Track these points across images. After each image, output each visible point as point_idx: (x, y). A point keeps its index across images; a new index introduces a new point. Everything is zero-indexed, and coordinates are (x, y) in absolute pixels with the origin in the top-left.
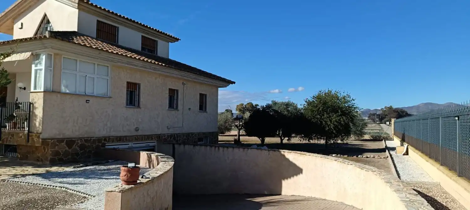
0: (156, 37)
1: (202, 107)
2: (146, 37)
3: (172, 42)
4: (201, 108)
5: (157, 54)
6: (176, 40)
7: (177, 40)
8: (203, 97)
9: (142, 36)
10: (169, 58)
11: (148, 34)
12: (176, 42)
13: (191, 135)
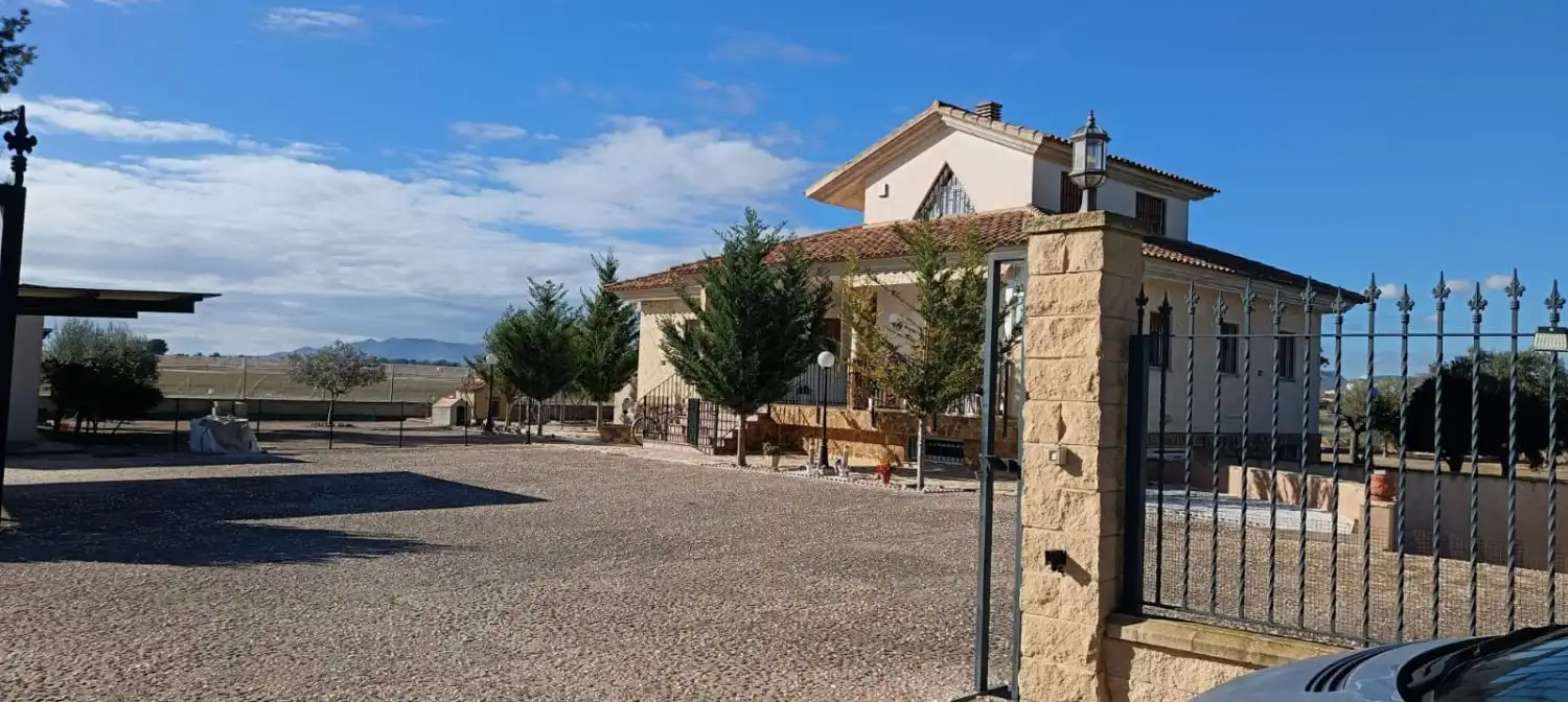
0: (1161, 191)
1: (1286, 369)
2: (1145, 195)
3: (1196, 199)
4: (1281, 370)
5: (1163, 233)
6: (1205, 193)
7: (1210, 192)
8: (1287, 346)
9: (1139, 195)
10: (1189, 240)
11: (1148, 188)
12: (1206, 199)
13: (1262, 439)
